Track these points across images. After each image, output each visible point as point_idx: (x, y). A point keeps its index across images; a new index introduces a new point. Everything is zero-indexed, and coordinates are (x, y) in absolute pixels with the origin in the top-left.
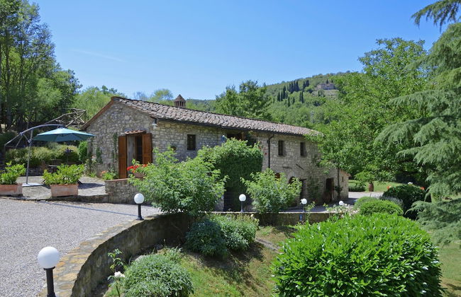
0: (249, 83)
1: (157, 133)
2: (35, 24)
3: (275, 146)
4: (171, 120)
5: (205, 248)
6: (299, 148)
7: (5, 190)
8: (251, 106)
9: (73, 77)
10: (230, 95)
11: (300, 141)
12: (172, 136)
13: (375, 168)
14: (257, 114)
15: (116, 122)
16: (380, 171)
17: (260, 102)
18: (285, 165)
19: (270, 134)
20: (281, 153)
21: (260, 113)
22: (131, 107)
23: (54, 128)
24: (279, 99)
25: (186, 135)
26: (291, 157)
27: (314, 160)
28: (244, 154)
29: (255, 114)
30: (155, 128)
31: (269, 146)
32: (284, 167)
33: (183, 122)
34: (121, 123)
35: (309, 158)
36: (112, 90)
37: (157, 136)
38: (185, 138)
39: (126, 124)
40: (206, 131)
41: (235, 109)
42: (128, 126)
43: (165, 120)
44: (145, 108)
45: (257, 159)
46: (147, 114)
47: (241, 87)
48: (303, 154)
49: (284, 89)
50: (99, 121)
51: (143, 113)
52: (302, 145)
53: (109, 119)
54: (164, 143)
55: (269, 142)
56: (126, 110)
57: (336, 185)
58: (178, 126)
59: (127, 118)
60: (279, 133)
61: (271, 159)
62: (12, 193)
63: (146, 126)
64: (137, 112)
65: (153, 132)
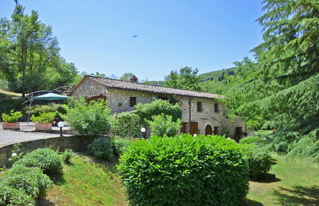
0: (186, 68)
1: (109, 95)
2: (49, 37)
3: (194, 105)
4: (118, 88)
5: (96, 153)
6: (213, 107)
7: (10, 126)
8: (186, 82)
9: (74, 67)
10: (173, 75)
11: (214, 103)
12: (119, 98)
13: (261, 118)
14: (191, 87)
15: (87, 90)
16: (264, 120)
17: (193, 80)
18: (202, 117)
19: (191, 98)
20: (200, 109)
21: (192, 86)
22: (94, 81)
23: (47, 93)
24: (219, 80)
25: (129, 97)
26: (207, 112)
27: (224, 115)
28: (167, 109)
29: (188, 87)
30: (107, 92)
31: (190, 105)
32: (201, 119)
33: (126, 89)
34: (89, 91)
35: (221, 113)
36: (103, 75)
37: (108, 98)
38: (129, 99)
39: (92, 91)
40: (143, 95)
41: (176, 84)
42: (93, 92)
43: (114, 88)
44: (102, 81)
45: (177, 112)
46: (103, 85)
47: (180, 71)
48: (216, 110)
49: (223, 74)
50: (78, 90)
51: (101, 84)
52: (216, 106)
53: (83, 88)
54: (113, 101)
55: (190, 103)
56: (92, 83)
57: (244, 131)
58: (123, 92)
59: (92, 87)
60: (196, 97)
61: (191, 113)
62: (13, 127)
63: (103, 92)
64: (98, 84)
65: (106, 95)
